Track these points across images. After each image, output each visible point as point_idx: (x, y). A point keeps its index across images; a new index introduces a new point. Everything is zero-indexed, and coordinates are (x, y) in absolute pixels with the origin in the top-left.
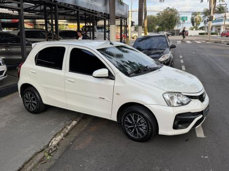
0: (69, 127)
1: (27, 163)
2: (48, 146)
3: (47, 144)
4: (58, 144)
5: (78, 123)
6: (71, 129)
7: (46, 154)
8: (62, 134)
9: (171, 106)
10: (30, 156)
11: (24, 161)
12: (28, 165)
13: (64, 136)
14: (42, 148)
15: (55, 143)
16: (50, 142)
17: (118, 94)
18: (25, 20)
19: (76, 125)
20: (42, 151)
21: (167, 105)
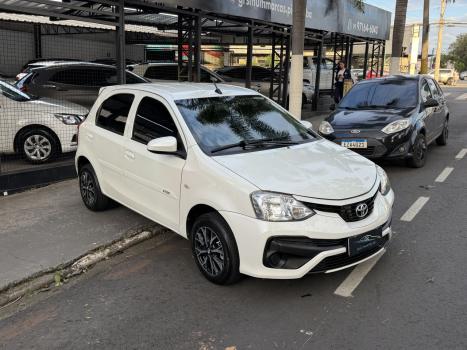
0: (128, 241)
1: (16, 285)
2: (69, 265)
3: (67, 261)
4: (90, 266)
5: (151, 236)
6: (131, 246)
7: (57, 278)
8: (108, 251)
9: (262, 219)
10: (27, 275)
11: (12, 281)
12: (16, 288)
13: (110, 255)
14: (55, 267)
15: (84, 262)
16: (75, 260)
17: (186, 187)
18: (202, 46)
19: (145, 239)
20: (53, 271)
21: (254, 215)
